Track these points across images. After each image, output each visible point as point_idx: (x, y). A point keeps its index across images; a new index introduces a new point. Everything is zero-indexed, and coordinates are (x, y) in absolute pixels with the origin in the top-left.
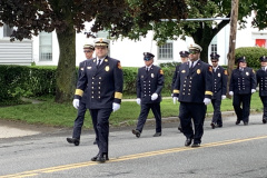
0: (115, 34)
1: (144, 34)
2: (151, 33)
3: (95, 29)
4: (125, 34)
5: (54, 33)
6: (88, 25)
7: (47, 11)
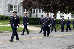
0: (64, 13)
1: (69, 14)
2: (70, 14)
3: (60, 12)
4: (65, 13)
5: (53, 13)
6: (59, 12)
7: (52, 9)
